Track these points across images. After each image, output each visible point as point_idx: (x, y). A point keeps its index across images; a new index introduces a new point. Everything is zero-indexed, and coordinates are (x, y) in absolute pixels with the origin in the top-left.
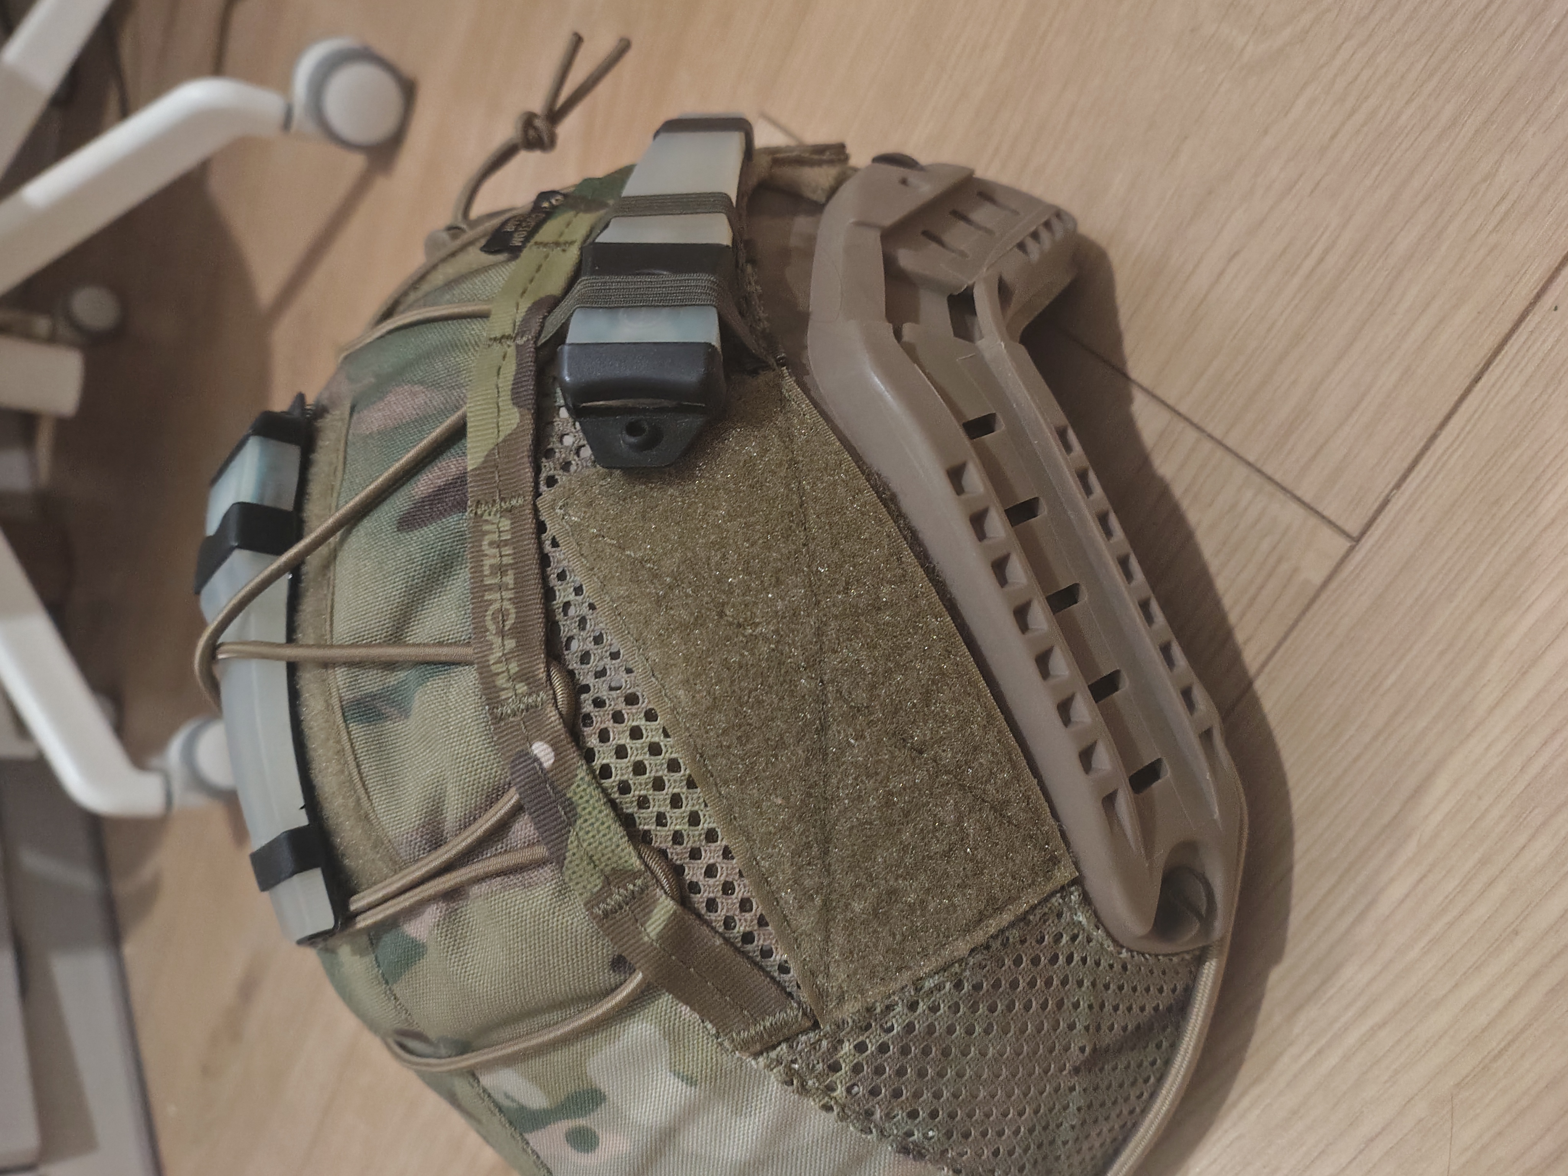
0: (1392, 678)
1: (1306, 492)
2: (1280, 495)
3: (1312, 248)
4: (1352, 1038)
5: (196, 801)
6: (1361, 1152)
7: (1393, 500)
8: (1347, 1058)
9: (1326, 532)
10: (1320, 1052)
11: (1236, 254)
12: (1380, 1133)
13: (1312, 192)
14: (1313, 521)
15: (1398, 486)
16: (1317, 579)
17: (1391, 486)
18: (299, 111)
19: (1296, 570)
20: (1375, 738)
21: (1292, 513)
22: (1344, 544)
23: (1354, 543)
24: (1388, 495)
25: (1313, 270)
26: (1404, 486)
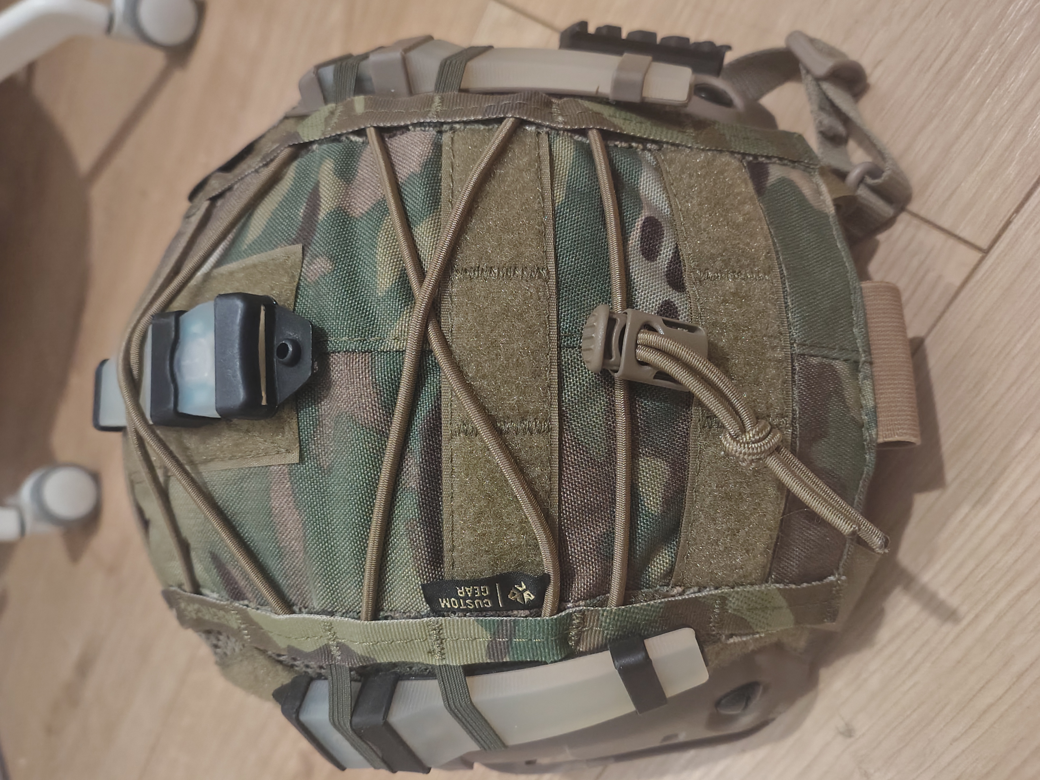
0: (1019, 346)
1: (946, 222)
2: (925, 227)
3: (941, 52)
4: (1002, 604)
5: (45, 528)
6: (1014, 684)
7: (1015, 221)
8: (999, 618)
9: (962, 248)
10: (977, 616)
11: (880, 61)
12: (1027, 670)
13: (938, 13)
14: (951, 242)
15: (1017, 211)
16: (957, 281)
17: (1012, 210)
18: (118, 19)
19: (940, 277)
20: (1009, 389)
21: (936, 237)
22: (975, 256)
23: (984, 254)
24: (1010, 217)
25: (941, 68)
26: (1022, 211)
